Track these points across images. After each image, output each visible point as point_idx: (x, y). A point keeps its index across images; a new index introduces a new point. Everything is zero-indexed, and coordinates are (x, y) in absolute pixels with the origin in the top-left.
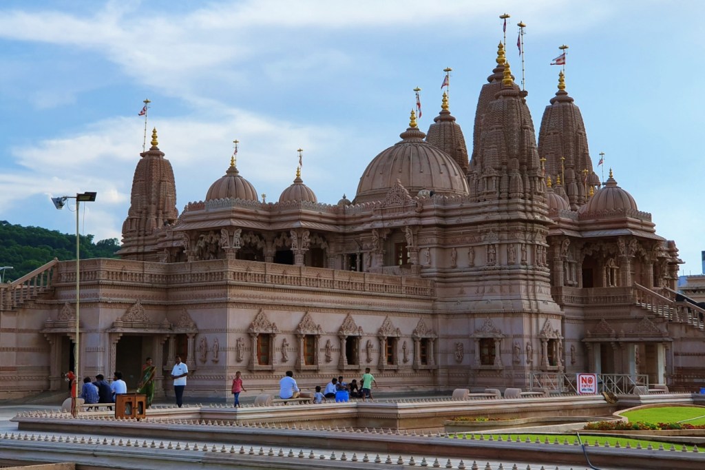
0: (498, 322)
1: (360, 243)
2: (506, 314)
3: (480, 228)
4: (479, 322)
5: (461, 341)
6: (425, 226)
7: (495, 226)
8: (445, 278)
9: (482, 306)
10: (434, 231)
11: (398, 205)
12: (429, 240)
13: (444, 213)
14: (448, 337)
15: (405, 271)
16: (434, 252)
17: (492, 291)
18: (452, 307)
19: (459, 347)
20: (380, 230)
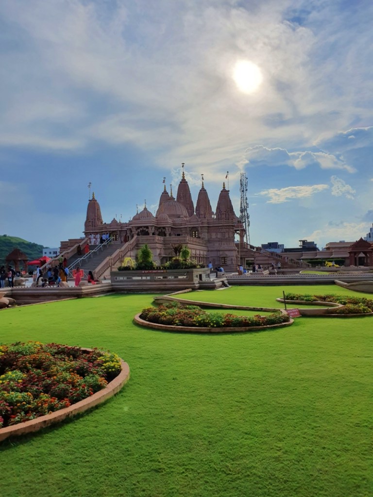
0: (227, 253)
1: (182, 231)
2: (229, 250)
3: (220, 227)
4: (221, 253)
5: (214, 258)
6: (204, 227)
7: (225, 227)
8: (209, 241)
9: (221, 248)
10: (207, 228)
11: (194, 221)
12: (205, 230)
13: (208, 223)
14: (211, 257)
15: (198, 239)
16: (206, 234)
17: (224, 244)
18: (212, 249)
19: (214, 259)
20: (189, 227)
